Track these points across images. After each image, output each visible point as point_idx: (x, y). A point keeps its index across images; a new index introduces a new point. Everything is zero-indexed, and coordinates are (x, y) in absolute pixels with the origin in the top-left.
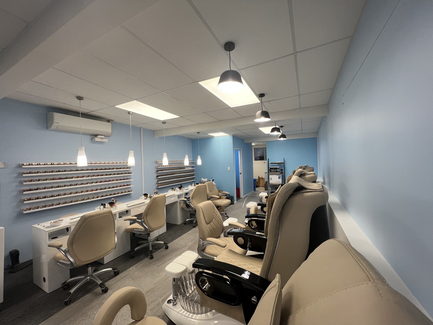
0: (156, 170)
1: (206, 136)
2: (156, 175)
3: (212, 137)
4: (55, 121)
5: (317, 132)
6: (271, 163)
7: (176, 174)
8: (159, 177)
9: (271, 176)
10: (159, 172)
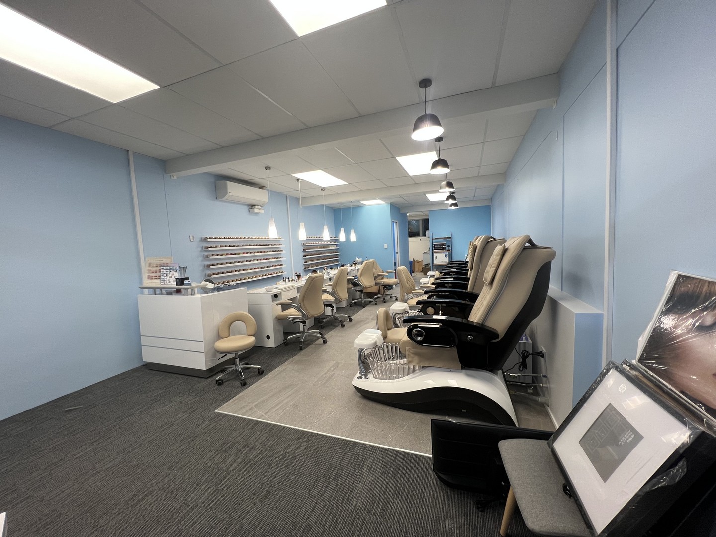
0: (302, 248)
1: (358, 204)
2: (303, 254)
3: (363, 206)
4: (229, 191)
5: (491, 199)
6: (436, 238)
7: (322, 253)
8: (307, 257)
9: (435, 255)
10: (307, 250)
